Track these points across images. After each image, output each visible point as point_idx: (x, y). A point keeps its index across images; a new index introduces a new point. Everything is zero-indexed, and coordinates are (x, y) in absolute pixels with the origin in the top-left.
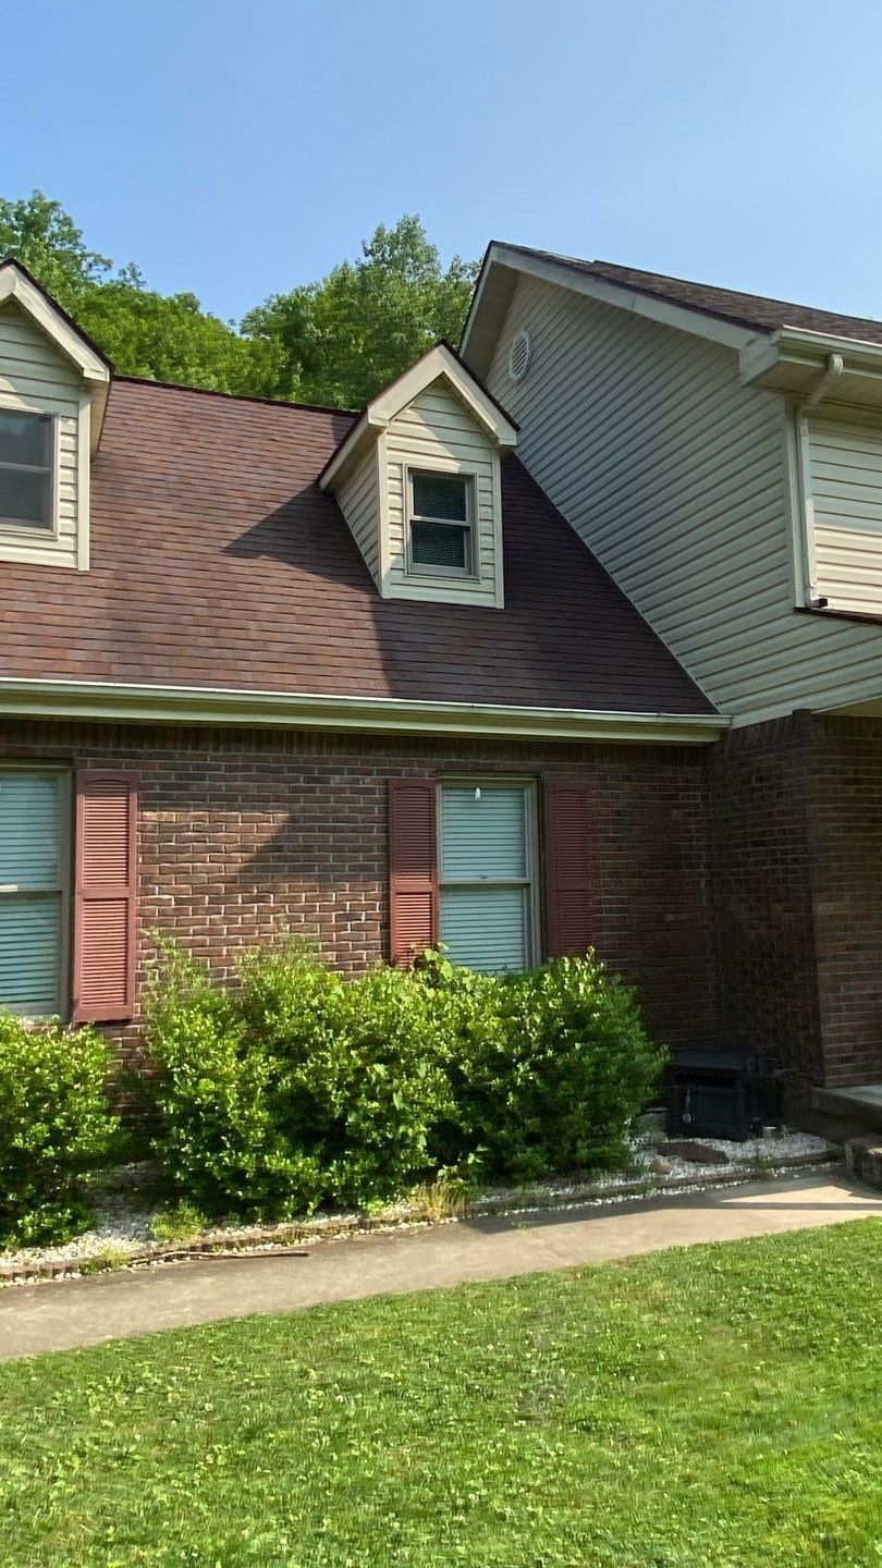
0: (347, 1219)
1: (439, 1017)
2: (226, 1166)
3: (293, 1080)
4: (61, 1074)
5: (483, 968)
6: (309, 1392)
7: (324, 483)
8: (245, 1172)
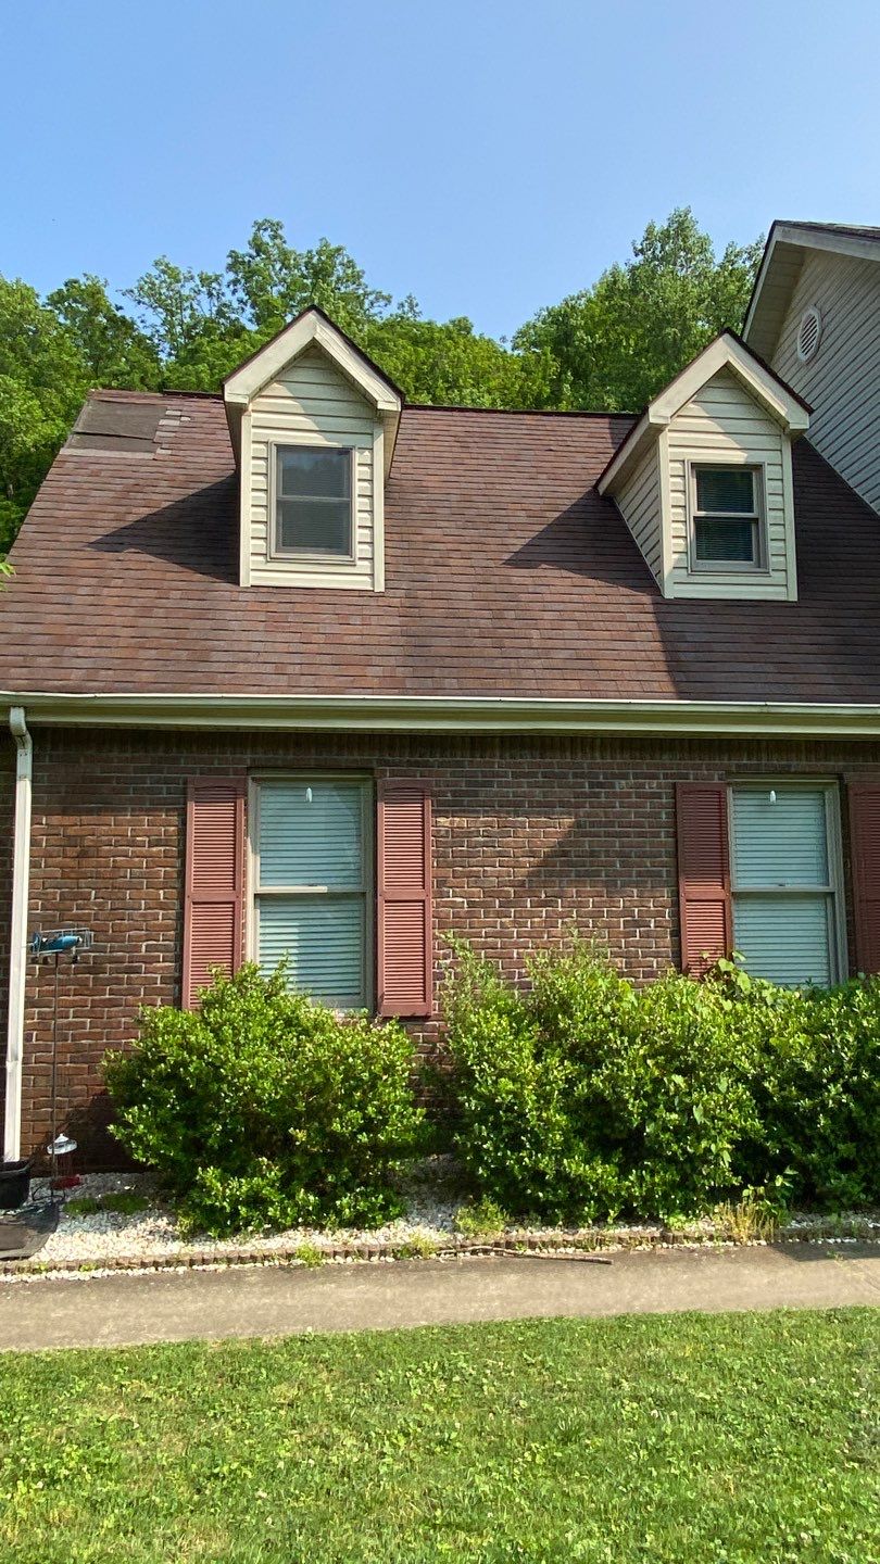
0: (648, 1231)
1: (738, 1031)
2: (526, 1166)
3: (589, 1085)
4: (371, 1064)
5: (784, 981)
6: (622, 1403)
7: (602, 489)
8: (545, 1174)
